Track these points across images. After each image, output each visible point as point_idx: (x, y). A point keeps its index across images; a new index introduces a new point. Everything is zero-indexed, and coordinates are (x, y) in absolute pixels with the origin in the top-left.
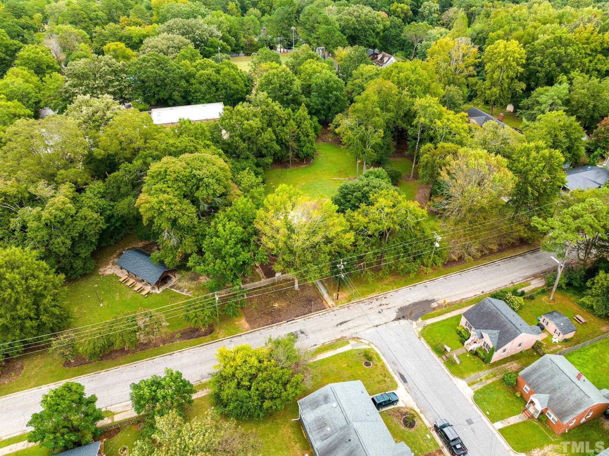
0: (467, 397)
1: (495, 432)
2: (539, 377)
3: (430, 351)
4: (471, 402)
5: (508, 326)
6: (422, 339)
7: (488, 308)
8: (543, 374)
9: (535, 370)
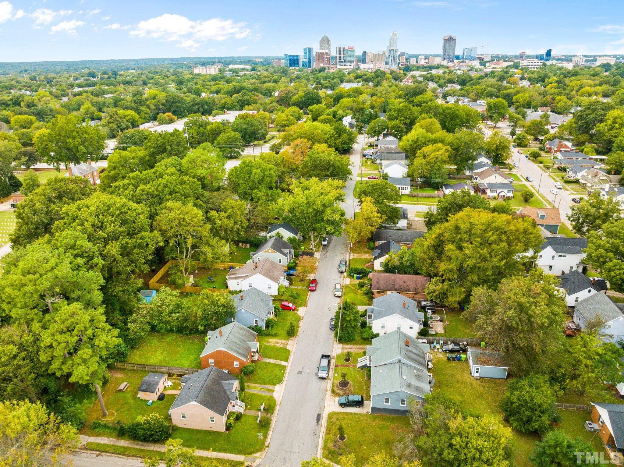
0: (284, 388)
1: (290, 364)
2: (239, 349)
3: (272, 429)
4: (284, 382)
5: (213, 376)
6: (267, 444)
7: (205, 397)
8: (236, 347)
9: (237, 352)
